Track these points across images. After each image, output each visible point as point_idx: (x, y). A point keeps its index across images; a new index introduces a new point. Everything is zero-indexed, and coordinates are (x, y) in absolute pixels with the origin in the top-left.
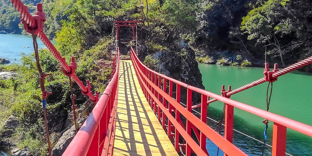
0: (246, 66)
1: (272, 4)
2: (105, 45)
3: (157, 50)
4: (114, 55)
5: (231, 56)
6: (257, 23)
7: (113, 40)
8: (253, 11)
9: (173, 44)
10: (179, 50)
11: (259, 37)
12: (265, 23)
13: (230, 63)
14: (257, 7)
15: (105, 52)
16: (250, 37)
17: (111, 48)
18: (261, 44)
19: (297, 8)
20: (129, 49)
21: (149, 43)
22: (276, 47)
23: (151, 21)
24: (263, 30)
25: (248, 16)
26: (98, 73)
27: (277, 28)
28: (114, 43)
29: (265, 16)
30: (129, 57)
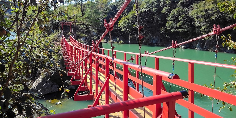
0: (121, 43)
1: (131, 15)
2: (56, 34)
3: (83, 37)
4: (61, 39)
5: (114, 39)
6: (125, 24)
7: (60, 32)
8: (123, 18)
9: (90, 34)
10: (93, 37)
11: (126, 30)
12: (129, 23)
13: (114, 42)
14: (125, 16)
15: (56, 38)
16: (123, 30)
17: (59, 36)
18: (128, 33)
19: (142, 17)
20: (69, 36)
21: (78, 33)
22: (134, 34)
23: (78, 22)
24: (128, 26)
25: (121, 20)
26: (53, 49)
27: (134, 26)
28: (60, 33)
29: (129, 20)
30: (69, 40)
